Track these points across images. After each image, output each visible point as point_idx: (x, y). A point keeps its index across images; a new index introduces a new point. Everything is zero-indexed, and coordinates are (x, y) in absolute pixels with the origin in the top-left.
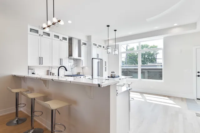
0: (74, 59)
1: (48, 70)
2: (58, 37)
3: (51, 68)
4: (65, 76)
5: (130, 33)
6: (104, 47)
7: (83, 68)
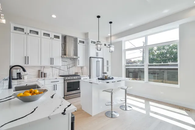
0: (71, 59)
1: (39, 69)
2: (49, 35)
3: (43, 68)
4: (60, 76)
5: (131, 25)
6: (105, 45)
7: (82, 68)
